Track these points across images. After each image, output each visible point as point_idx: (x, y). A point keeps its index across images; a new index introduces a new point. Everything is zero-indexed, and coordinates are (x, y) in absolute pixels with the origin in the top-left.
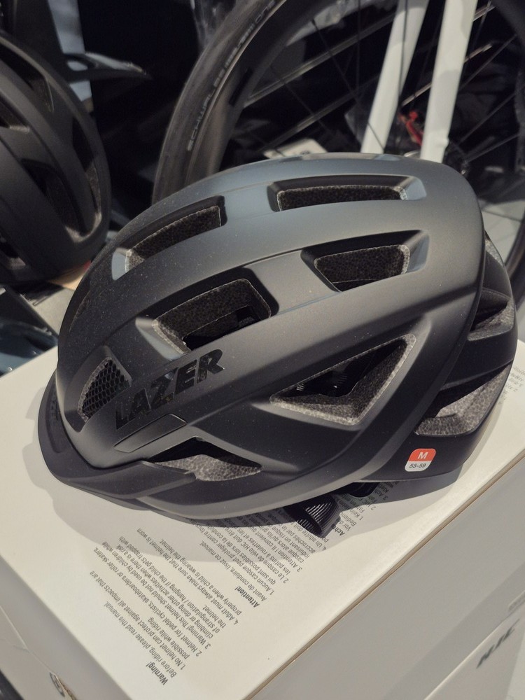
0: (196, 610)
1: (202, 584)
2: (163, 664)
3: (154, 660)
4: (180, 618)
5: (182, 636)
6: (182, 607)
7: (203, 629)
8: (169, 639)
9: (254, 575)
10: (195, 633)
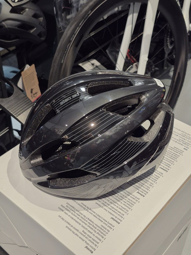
0: (98, 227)
1: (99, 217)
2: (90, 246)
3: (87, 245)
4: (93, 230)
5: (95, 236)
6: (93, 226)
7: (102, 233)
8: (91, 238)
9: (116, 213)
10: (100, 235)
